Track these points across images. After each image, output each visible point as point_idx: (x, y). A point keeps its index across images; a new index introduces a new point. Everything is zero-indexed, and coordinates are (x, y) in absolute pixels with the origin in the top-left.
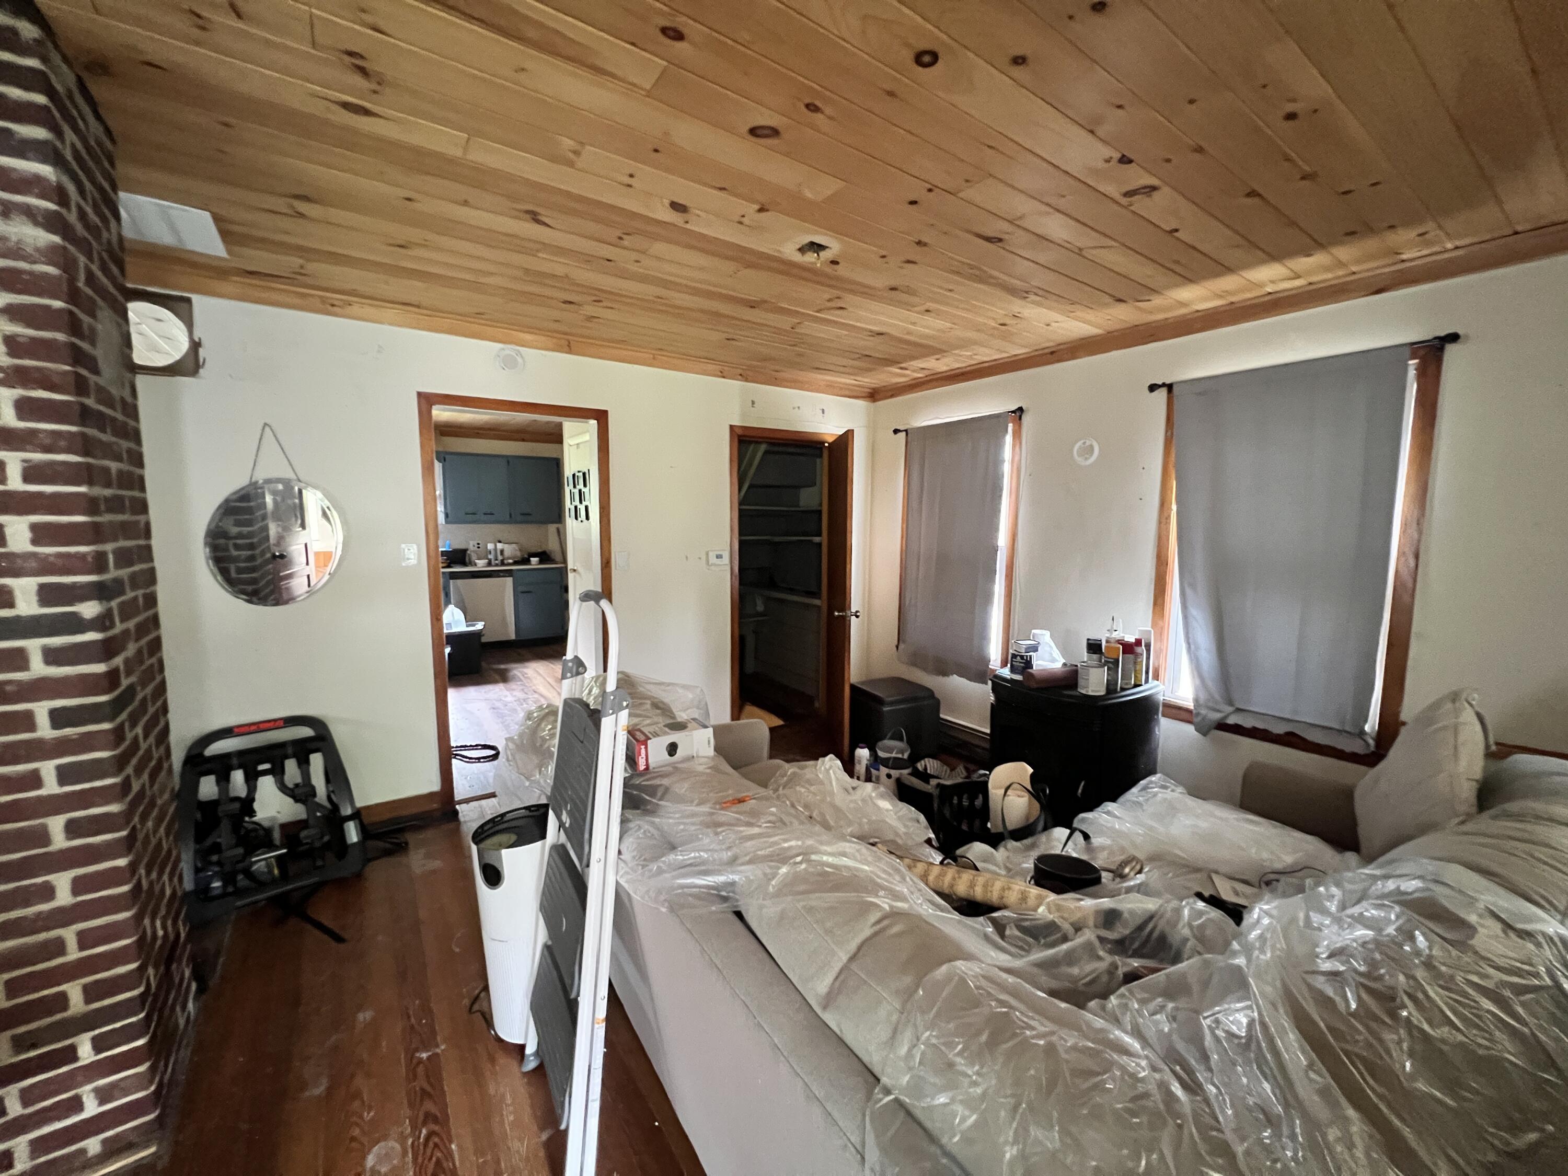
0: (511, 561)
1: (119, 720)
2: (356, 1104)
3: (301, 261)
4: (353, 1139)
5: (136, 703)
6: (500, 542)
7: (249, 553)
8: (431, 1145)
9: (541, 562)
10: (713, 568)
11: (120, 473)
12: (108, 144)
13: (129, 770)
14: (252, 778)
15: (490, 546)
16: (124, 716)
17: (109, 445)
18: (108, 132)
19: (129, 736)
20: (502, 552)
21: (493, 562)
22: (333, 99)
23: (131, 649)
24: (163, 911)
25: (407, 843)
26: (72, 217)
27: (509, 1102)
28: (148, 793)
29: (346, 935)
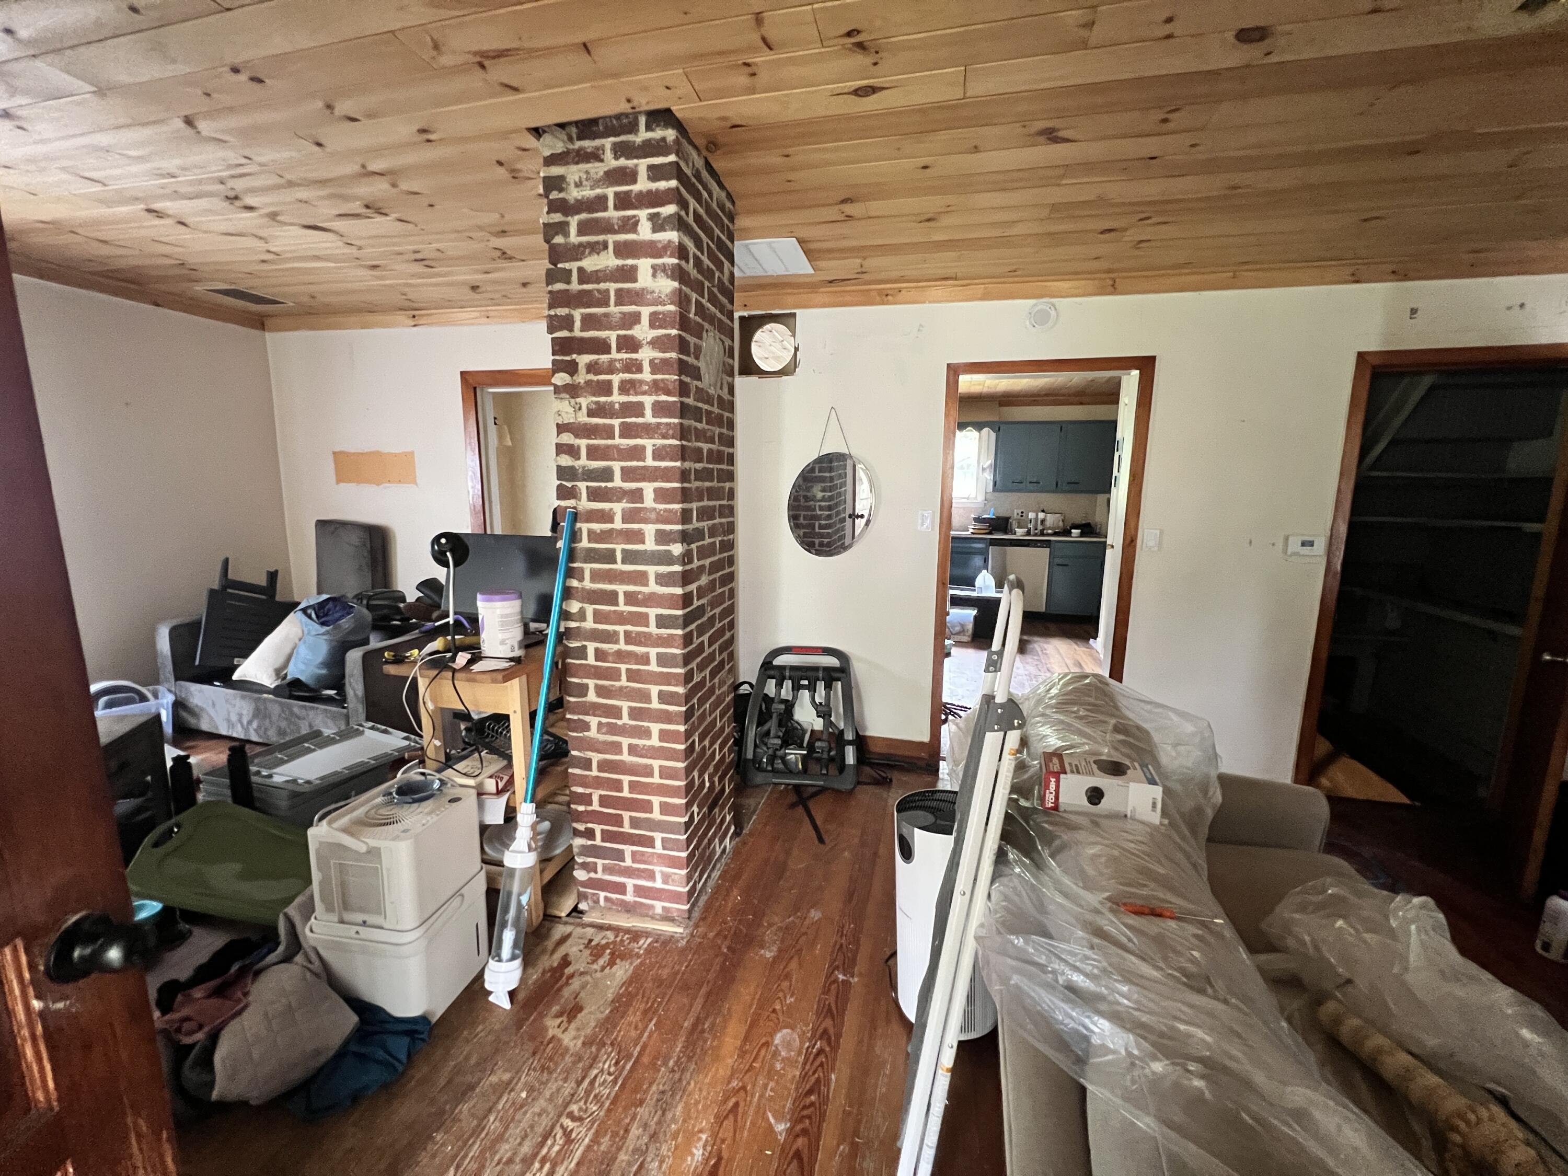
0: (1050, 531)
1: (688, 629)
2: (785, 984)
3: (859, 261)
4: (774, 1011)
5: (705, 619)
6: (1043, 511)
7: (827, 513)
8: (817, 1063)
9: (1082, 535)
10: (1293, 559)
11: (710, 451)
12: (728, 205)
13: (694, 665)
14: (797, 688)
15: (1031, 515)
16: (693, 626)
17: (704, 431)
18: (729, 196)
19: (696, 642)
20: (1043, 521)
21: (1032, 533)
22: (846, 91)
23: (704, 580)
24: (711, 769)
25: (891, 780)
26: (690, 267)
27: (887, 1072)
28: (708, 684)
29: (827, 840)
